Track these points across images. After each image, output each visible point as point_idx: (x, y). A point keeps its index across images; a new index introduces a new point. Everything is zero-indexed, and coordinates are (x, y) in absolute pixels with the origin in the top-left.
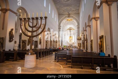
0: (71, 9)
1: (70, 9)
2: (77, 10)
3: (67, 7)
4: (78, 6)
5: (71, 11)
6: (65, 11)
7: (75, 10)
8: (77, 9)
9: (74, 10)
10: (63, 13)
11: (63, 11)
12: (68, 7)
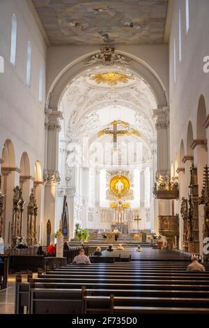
6: (85, 25)
7: (144, 24)
11: (72, 24)
12: (102, 6)
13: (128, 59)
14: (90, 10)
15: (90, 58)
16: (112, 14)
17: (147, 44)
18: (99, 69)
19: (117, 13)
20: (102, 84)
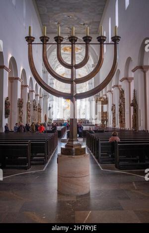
0: (78, 18)
1: (76, 19)
2: (96, 22)
3: (69, 14)
5: (78, 24)
6: (62, 24)
7: (89, 24)
8: (95, 20)
9: (86, 22)
11: (56, 23)
12: (72, 14)
14: (66, 16)
20: (66, 52)
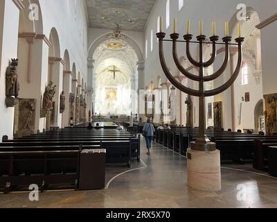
3: (118, 9)
4: (147, 12)
5: (125, 20)
6: (109, 19)
7: (137, 21)
10: (103, 23)
11: (103, 18)
13: (126, 37)
14: (114, 12)
15: (108, 35)
16: (124, 15)
17: (135, 31)
18: (112, 41)
19: (126, 15)
20: (110, 48)
